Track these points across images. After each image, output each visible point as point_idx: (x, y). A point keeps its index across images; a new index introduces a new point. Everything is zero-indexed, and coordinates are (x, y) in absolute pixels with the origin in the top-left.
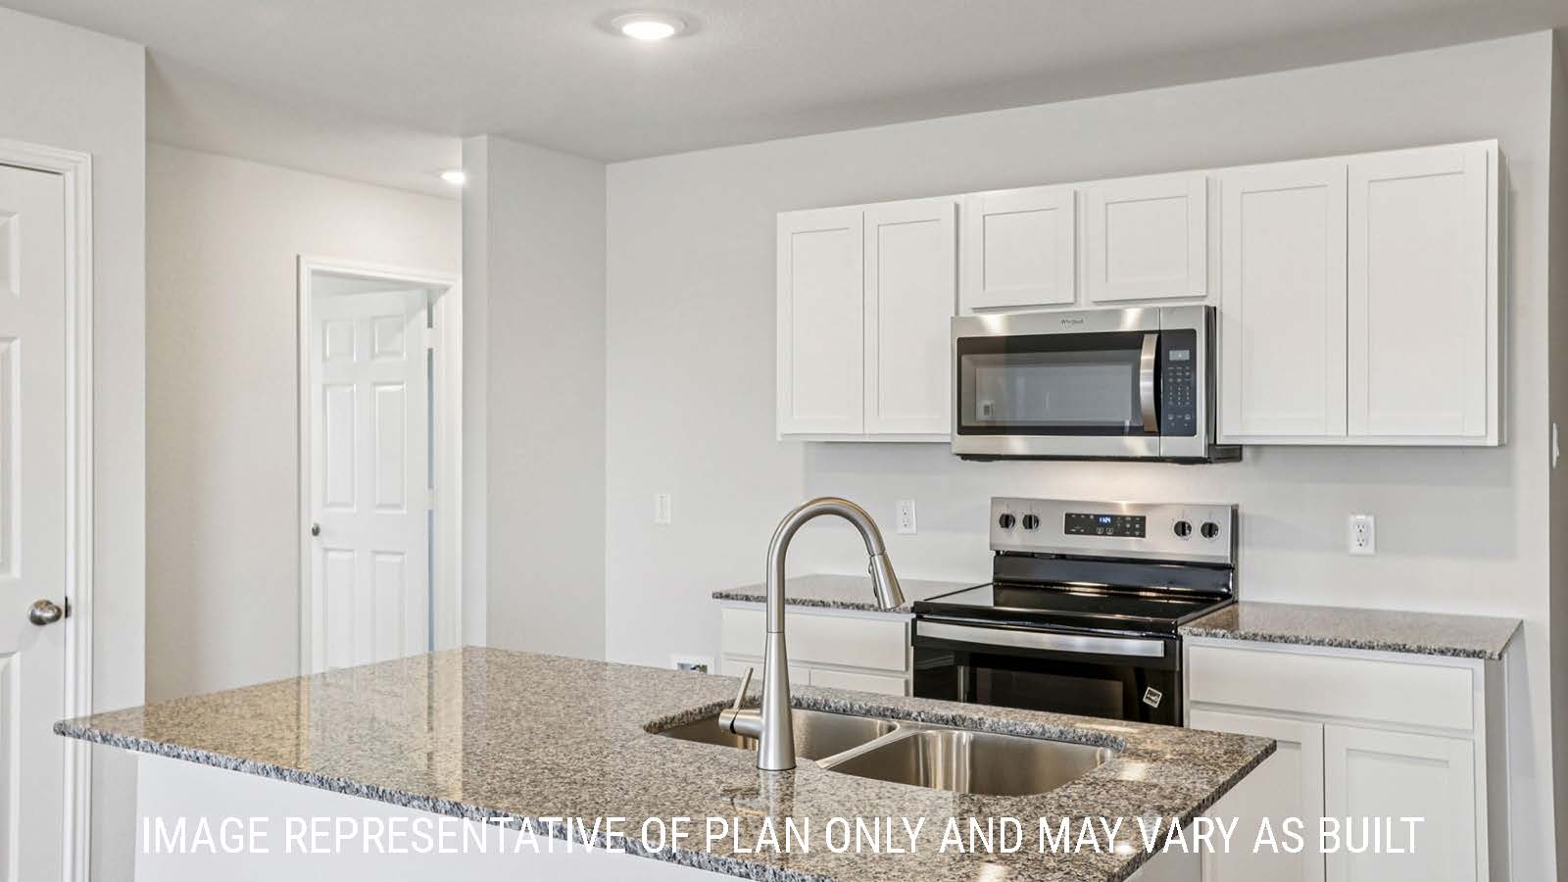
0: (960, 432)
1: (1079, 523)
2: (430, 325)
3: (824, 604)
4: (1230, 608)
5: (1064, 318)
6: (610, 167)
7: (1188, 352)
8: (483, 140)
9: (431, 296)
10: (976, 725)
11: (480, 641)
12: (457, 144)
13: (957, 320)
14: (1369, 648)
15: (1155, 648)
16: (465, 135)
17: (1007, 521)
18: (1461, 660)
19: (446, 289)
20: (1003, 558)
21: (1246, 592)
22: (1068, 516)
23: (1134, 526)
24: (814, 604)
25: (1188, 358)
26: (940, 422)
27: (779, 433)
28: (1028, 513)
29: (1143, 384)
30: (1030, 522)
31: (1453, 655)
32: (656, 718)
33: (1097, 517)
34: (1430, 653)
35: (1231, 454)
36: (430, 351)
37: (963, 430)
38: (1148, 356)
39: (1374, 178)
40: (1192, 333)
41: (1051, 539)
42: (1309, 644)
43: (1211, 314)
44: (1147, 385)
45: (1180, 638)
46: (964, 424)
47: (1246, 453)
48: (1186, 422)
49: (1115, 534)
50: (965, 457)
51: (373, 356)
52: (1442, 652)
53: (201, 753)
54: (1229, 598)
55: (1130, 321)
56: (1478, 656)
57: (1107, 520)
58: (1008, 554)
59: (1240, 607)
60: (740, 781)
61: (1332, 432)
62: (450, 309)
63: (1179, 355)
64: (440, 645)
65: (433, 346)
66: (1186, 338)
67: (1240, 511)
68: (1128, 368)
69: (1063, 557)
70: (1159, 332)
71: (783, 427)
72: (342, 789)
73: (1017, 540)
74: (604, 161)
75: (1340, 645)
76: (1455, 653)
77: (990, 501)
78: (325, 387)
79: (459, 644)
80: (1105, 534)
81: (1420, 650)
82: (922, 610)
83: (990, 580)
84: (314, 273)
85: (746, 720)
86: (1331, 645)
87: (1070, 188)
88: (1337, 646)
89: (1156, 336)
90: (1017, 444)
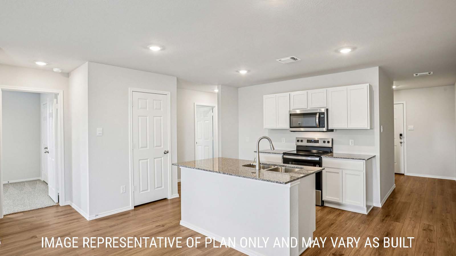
1: (309, 141)
2: (212, 112)
3: (270, 153)
4: (332, 154)
5: (305, 111)
6: (239, 89)
7: (324, 116)
8: (220, 86)
9: (213, 108)
10: (286, 166)
11: (221, 156)
12: (217, 86)
13: (290, 111)
14: (349, 159)
15: (317, 159)
16: (218, 85)
17: (298, 141)
18: (362, 160)
19: (215, 107)
20: (298, 146)
21: (334, 152)
22: (307, 140)
23: (317, 142)
24: (269, 153)
27: (264, 128)
28: (301, 140)
29: (317, 120)
30: (302, 141)
32: (244, 165)
33: (312, 140)
35: (332, 130)
36: (213, 116)
37: (291, 127)
38: (317, 116)
41: (305, 143)
42: (340, 158)
43: (327, 110)
45: (322, 158)
47: (334, 131)
48: (323, 126)
49: (314, 143)
50: (291, 131)
51: (204, 116)
52: (359, 159)
53: (189, 167)
54: (331, 152)
55: (315, 111)
56: (365, 160)
57: (313, 141)
58: (299, 146)
59: (334, 154)
60: (253, 171)
61: (345, 127)
62: (216, 110)
63: (322, 116)
64: (214, 157)
65: (213, 115)
66: (323, 113)
67: (333, 139)
68: (315, 118)
69: (307, 146)
70: (319, 113)
71: (264, 127)
72: (206, 171)
73: (300, 144)
74: (238, 88)
75: (344, 158)
76: (361, 159)
77: (296, 138)
78: (197, 122)
79: (217, 157)
80: (313, 143)
81: (356, 159)
82: (284, 154)
83: (296, 149)
84: (196, 105)
85: (254, 164)
87: (306, 91)
90: (302, 129)
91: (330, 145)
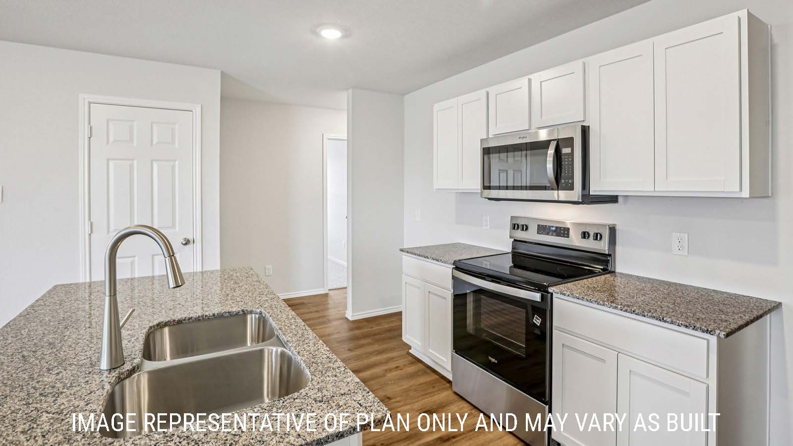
0: (484, 189)
1: (543, 229)
5: (520, 136)
6: (406, 97)
7: (570, 148)
8: (351, 91)
12: (346, 92)
13: (481, 140)
14: (643, 316)
15: (537, 296)
16: (348, 89)
17: (515, 227)
20: (515, 243)
22: (538, 225)
25: (570, 152)
26: (476, 184)
27: (433, 188)
28: (524, 223)
29: (548, 166)
30: (525, 227)
31: (693, 329)
33: (550, 227)
34: (679, 325)
37: (486, 188)
38: (551, 151)
39: (667, 47)
40: (572, 139)
41: (532, 235)
42: (610, 307)
43: (585, 131)
44: (550, 166)
45: (553, 292)
46: (485, 185)
47: (620, 199)
48: (570, 183)
49: (558, 235)
50: (489, 199)
54: (607, 270)
55: (543, 136)
56: (710, 333)
57: (563, 228)
58: (518, 241)
61: (646, 188)
63: (566, 150)
66: (569, 141)
70: (557, 140)
71: (435, 187)
73: (520, 235)
74: (403, 95)
76: (695, 328)
77: (510, 218)
80: (553, 235)
83: (510, 250)
84: (328, 139)
86: (622, 310)
87: (527, 77)
88: (624, 311)
89: (556, 142)
91: (602, 246)
